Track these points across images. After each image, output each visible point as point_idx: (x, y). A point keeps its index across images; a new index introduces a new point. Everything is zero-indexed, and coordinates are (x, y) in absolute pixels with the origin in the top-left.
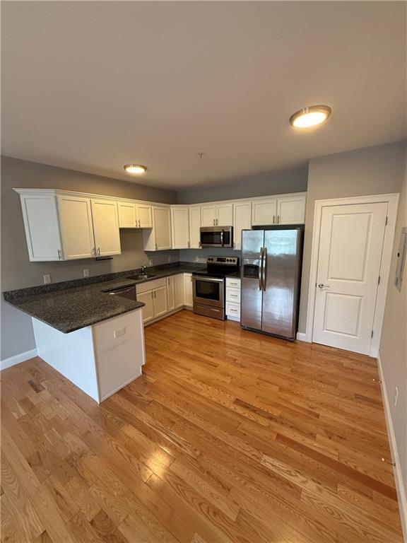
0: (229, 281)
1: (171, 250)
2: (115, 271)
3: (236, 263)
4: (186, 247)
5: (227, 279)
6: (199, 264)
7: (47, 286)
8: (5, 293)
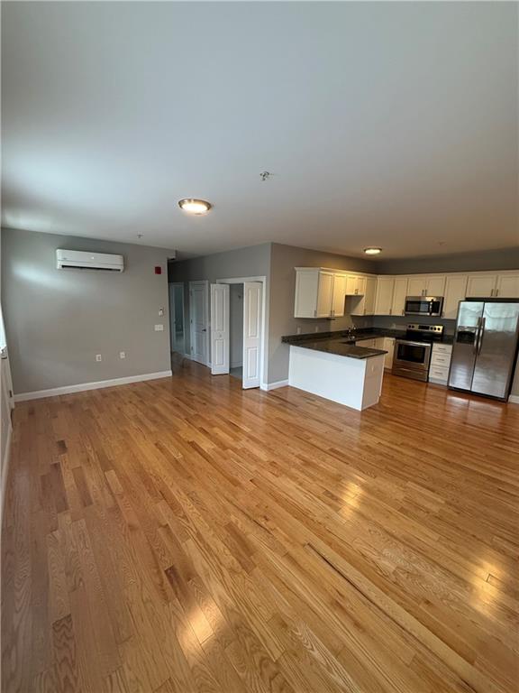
0: (436, 346)
1: (372, 316)
2: (332, 330)
3: (441, 331)
4: (388, 314)
5: (434, 344)
6: (395, 331)
7: (299, 336)
8: (283, 337)
